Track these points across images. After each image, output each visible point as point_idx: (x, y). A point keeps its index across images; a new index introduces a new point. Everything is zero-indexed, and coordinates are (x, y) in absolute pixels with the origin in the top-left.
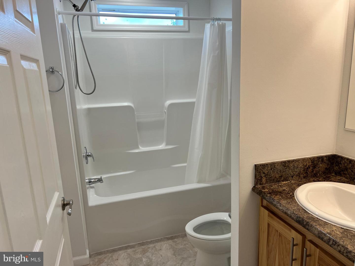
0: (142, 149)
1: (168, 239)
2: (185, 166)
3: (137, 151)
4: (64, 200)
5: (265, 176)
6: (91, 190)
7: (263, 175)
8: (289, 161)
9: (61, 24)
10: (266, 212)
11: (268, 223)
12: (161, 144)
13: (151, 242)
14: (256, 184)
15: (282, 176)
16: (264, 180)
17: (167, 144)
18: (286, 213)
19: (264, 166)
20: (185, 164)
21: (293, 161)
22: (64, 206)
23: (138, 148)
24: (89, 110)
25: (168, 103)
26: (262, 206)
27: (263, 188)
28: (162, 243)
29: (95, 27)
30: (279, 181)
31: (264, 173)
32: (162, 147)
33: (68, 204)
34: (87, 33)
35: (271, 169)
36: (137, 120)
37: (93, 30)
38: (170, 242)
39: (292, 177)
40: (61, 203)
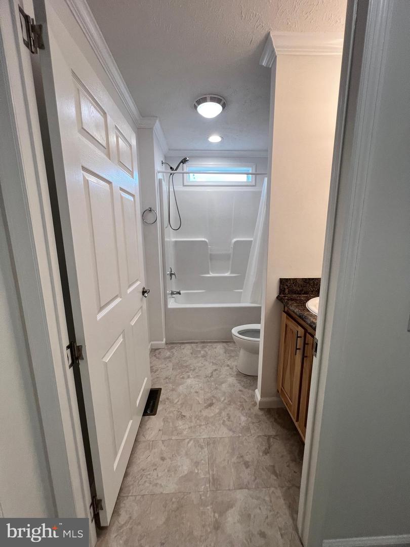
0: (211, 275)
1: (223, 342)
2: (241, 292)
3: (209, 276)
4: (144, 288)
5: (288, 288)
6: (172, 299)
7: (286, 287)
8: (309, 279)
9: (159, 179)
10: (285, 315)
11: (286, 324)
12: (227, 272)
13: (210, 342)
14: (280, 293)
15: (302, 290)
16: (287, 291)
17: (231, 273)
18: (293, 312)
19: (287, 280)
20: (242, 291)
21: (313, 279)
22: (144, 292)
23: (209, 273)
24: (176, 242)
25: (235, 240)
26: (284, 311)
27: (285, 297)
28: (218, 344)
29: (186, 183)
30: (300, 294)
31: (287, 286)
32: (227, 274)
33: (146, 292)
34: (179, 188)
35: (293, 283)
36: (209, 252)
37: (184, 186)
38: (225, 344)
39: (312, 292)
40: (141, 290)
